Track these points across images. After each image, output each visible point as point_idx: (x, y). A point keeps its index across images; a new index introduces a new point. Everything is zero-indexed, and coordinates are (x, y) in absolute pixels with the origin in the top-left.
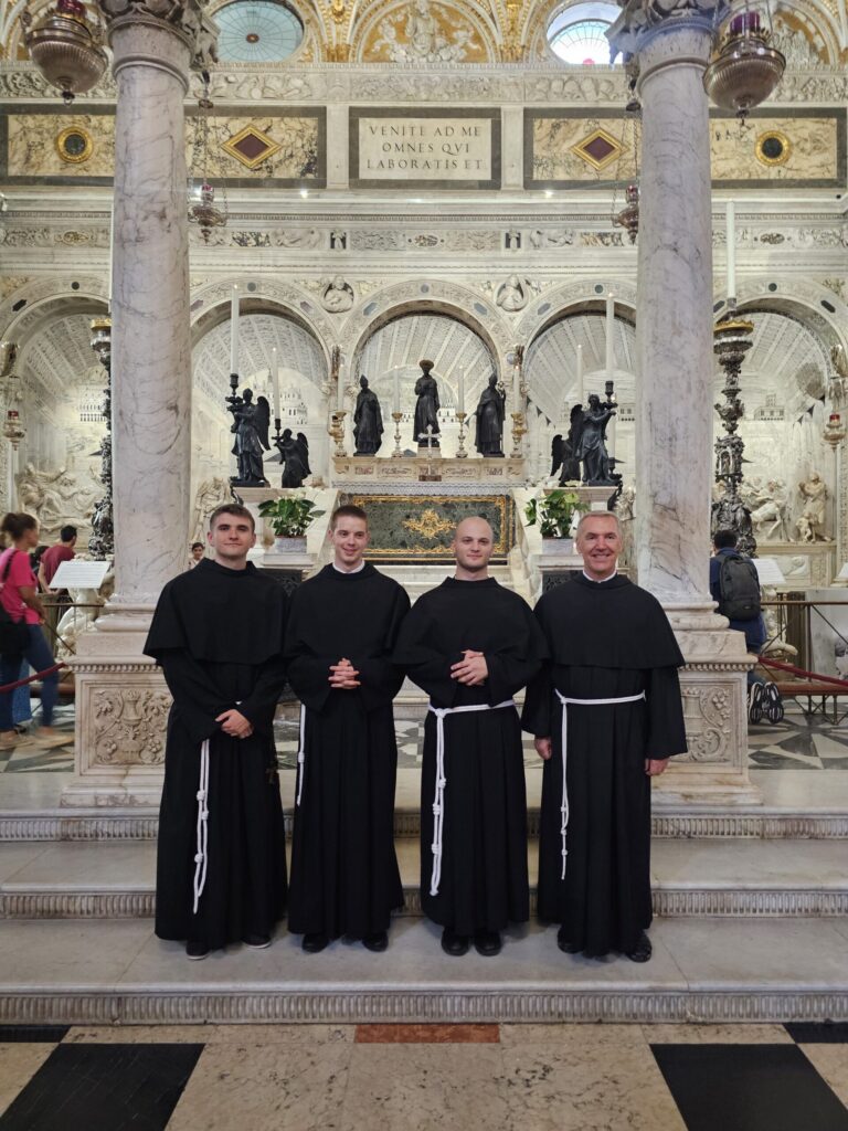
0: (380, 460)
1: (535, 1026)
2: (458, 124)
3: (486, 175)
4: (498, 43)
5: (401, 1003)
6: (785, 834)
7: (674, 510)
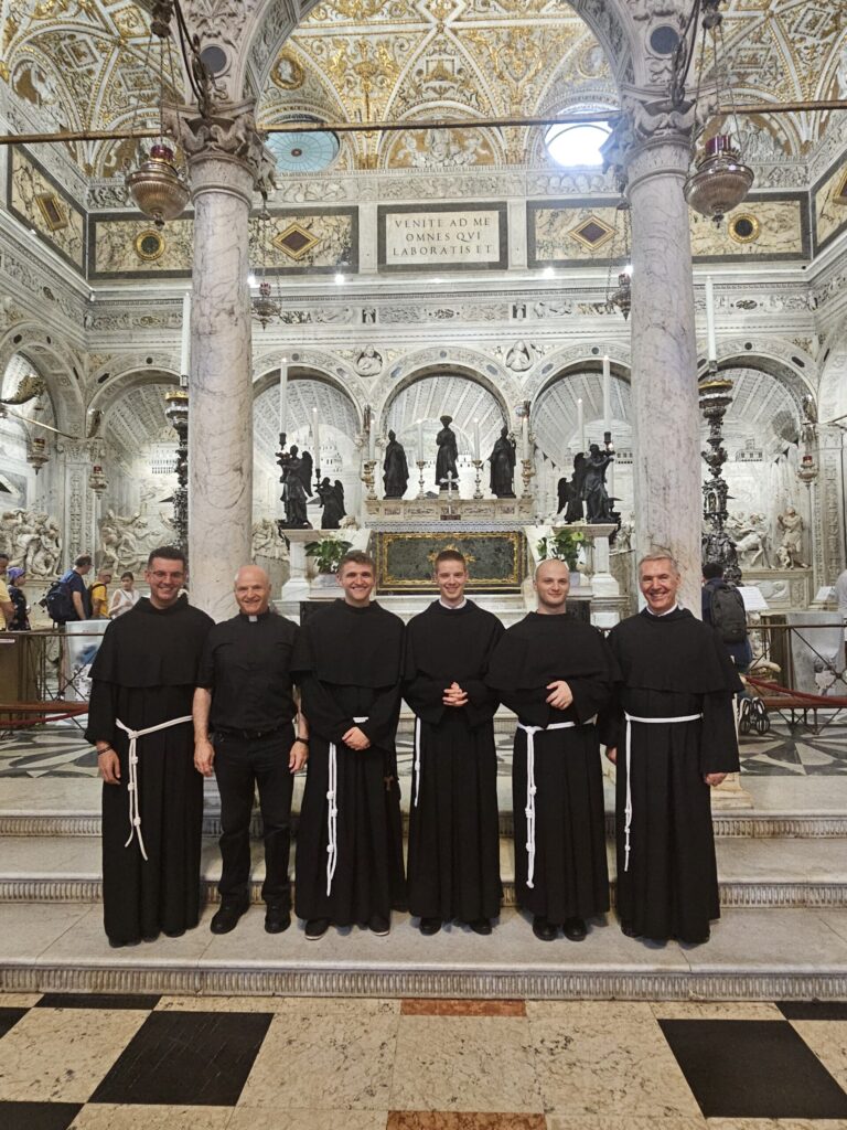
0: (406, 502)
1: (556, 1003)
2: (471, 216)
3: (496, 258)
4: (503, 148)
5: (439, 981)
6: (774, 833)
7: (669, 549)
